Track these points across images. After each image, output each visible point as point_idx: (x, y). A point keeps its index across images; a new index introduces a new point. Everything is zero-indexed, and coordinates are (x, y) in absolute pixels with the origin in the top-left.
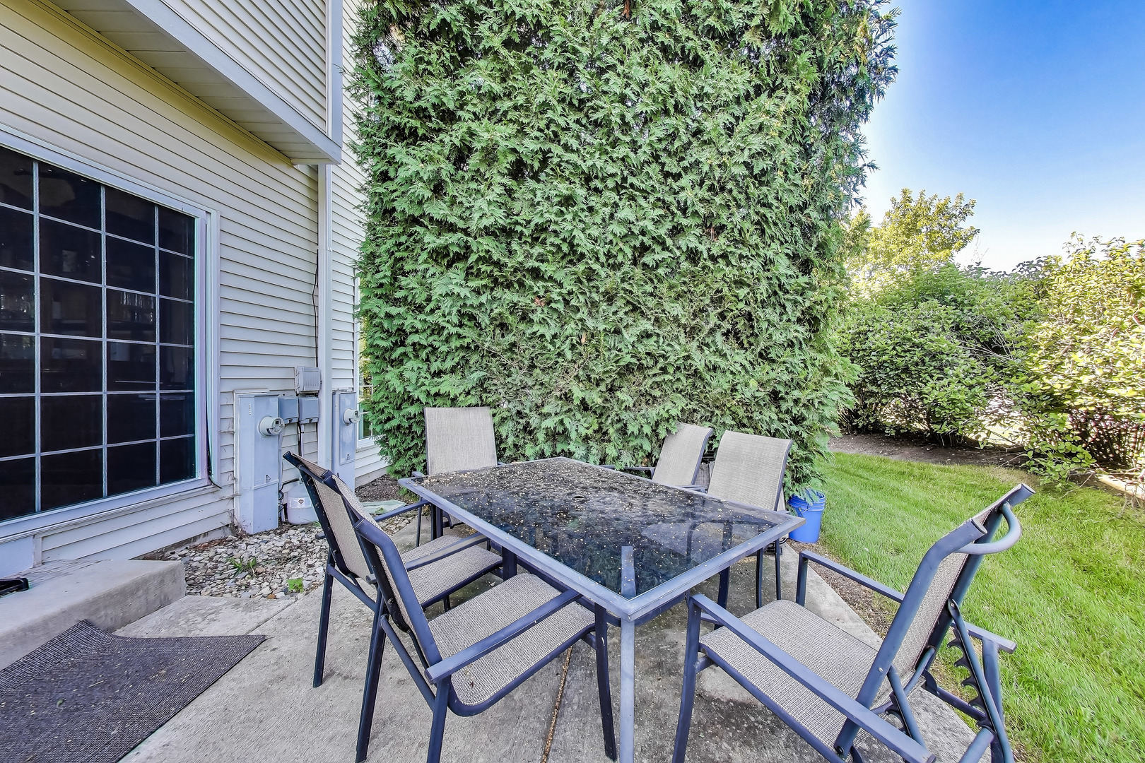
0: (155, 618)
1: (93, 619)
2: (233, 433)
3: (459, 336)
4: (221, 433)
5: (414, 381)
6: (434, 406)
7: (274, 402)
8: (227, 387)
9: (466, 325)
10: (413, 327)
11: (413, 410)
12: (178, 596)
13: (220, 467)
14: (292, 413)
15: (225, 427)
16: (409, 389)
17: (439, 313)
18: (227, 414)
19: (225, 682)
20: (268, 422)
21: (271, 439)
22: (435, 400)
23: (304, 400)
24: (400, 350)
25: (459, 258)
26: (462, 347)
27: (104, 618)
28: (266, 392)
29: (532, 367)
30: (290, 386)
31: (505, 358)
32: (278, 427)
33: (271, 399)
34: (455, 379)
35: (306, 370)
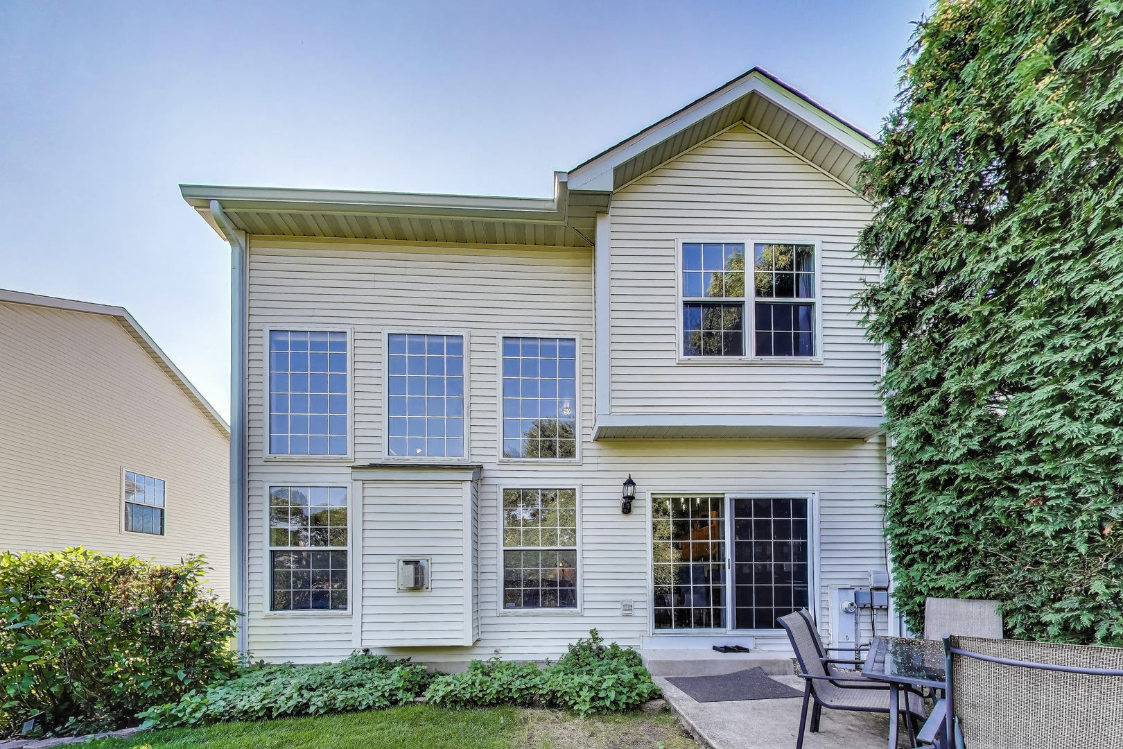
0: (781, 677)
1: (762, 668)
2: (828, 609)
3: (955, 543)
4: (822, 608)
5: (918, 578)
6: (938, 597)
7: (852, 593)
8: (825, 583)
9: (964, 533)
10: (916, 540)
11: (918, 599)
12: (790, 674)
13: (821, 626)
14: (865, 600)
15: (824, 605)
16: (914, 584)
17: (933, 527)
18: (824, 598)
19: (789, 700)
20: (846, 605)
21: (849, 615)
22: (938, 592)
23: (875, 593)
24: (910, 557)
25: (949, 482)
26: (959, 551)
27: (766, 669)
28: (848, 586)
29: (1037, 563)
30: (865, 583)
31: (1004, 557)
32: (853, 608)
33: (849, 591)
34: (953, 576)
35: (876, 573)
